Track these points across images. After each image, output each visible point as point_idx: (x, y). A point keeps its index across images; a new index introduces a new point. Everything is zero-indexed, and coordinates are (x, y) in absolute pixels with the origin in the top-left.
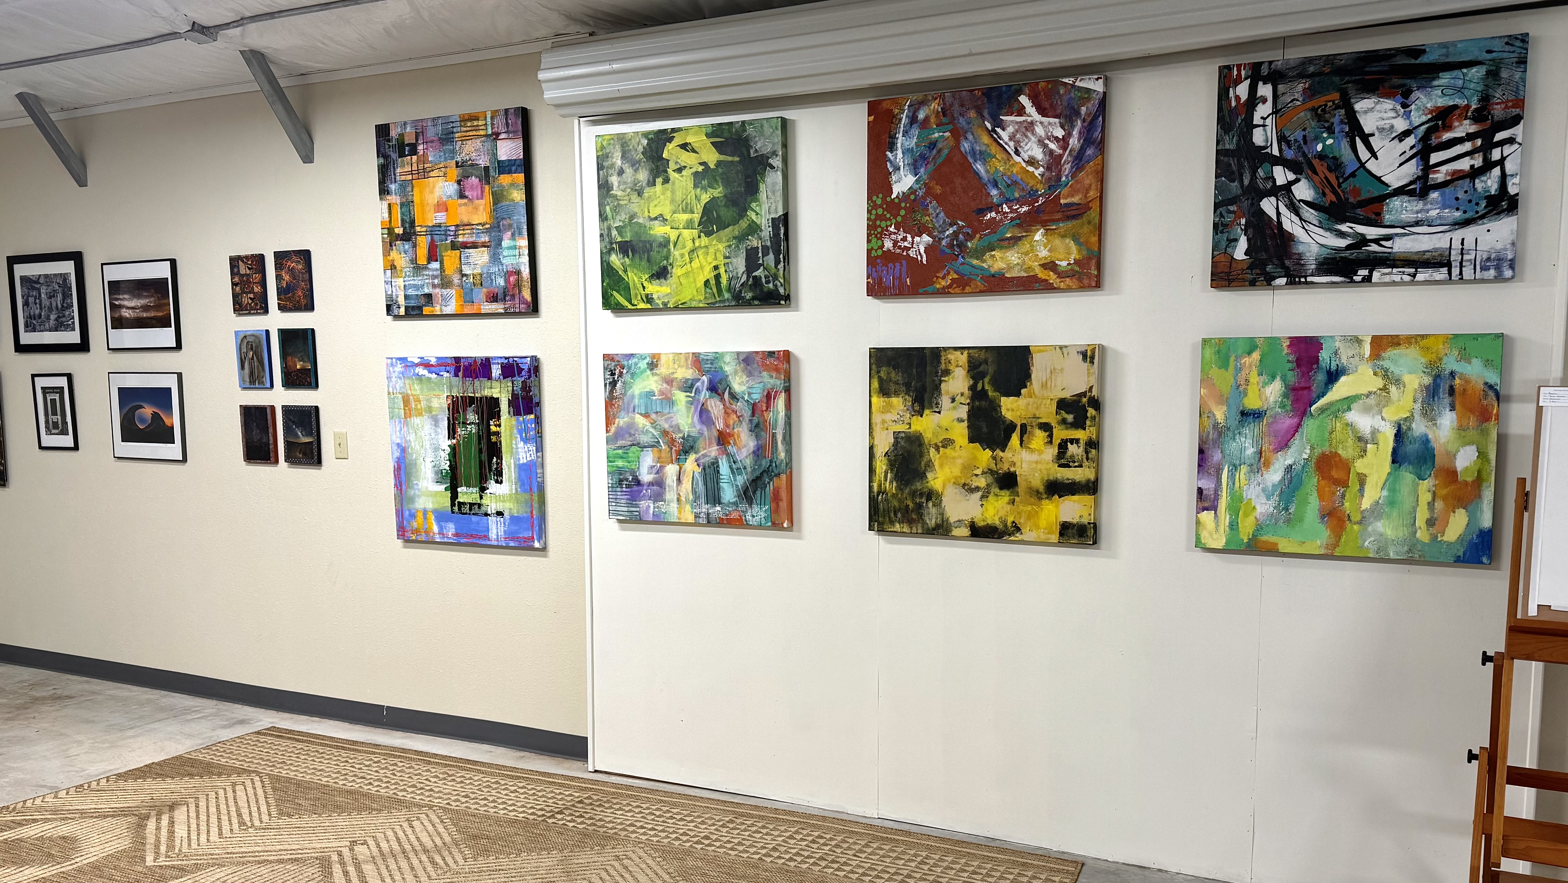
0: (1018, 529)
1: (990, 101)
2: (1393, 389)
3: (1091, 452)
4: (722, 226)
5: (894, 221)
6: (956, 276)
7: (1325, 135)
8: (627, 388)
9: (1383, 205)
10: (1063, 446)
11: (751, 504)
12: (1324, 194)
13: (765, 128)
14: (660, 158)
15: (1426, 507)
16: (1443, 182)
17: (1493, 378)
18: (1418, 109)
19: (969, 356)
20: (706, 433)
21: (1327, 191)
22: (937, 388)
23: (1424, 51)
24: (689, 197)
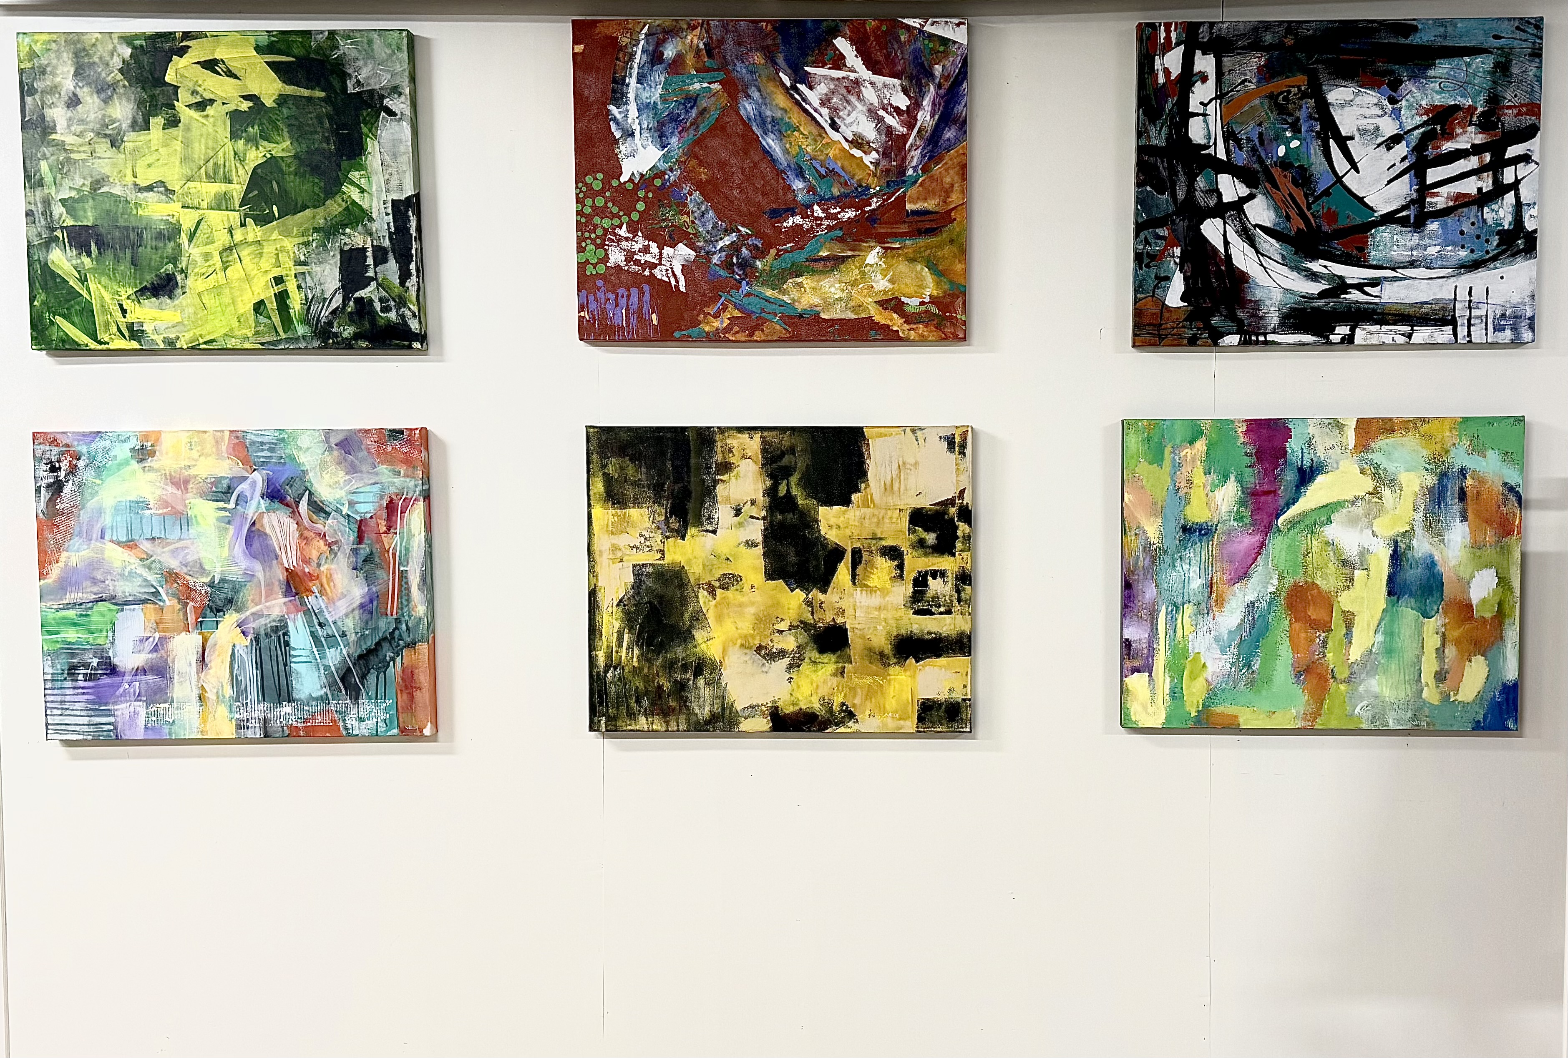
0: (851, 715)
1: (786, 41)
2: (1386, 492)
3: (964, 590)
4: (290, 208)
5: (625, 219)
6: (737, 313)
7: (1288, 134)
8: (87, 496)
9: (1367, 237)
10: (921, 582)
11: (357, 698)
12: (1288, 218)
13: (375, 47)
14: (160, 82)
15: (1435, 655)
16: (1444, 209)
17: (1513, 478)
18: (1410, 107)
19: (764, 441)
20: (260, 575)
21: (1293, 213)
22: (708, 493)
23: (1414, 29)
24: (221, 154)
